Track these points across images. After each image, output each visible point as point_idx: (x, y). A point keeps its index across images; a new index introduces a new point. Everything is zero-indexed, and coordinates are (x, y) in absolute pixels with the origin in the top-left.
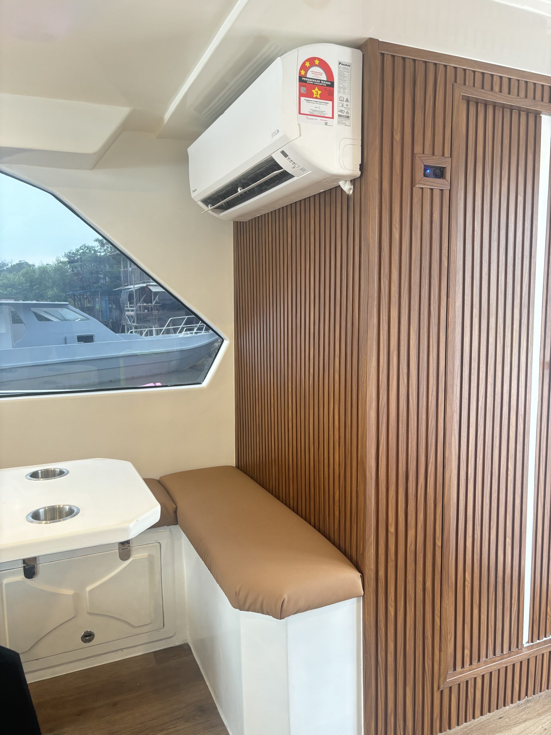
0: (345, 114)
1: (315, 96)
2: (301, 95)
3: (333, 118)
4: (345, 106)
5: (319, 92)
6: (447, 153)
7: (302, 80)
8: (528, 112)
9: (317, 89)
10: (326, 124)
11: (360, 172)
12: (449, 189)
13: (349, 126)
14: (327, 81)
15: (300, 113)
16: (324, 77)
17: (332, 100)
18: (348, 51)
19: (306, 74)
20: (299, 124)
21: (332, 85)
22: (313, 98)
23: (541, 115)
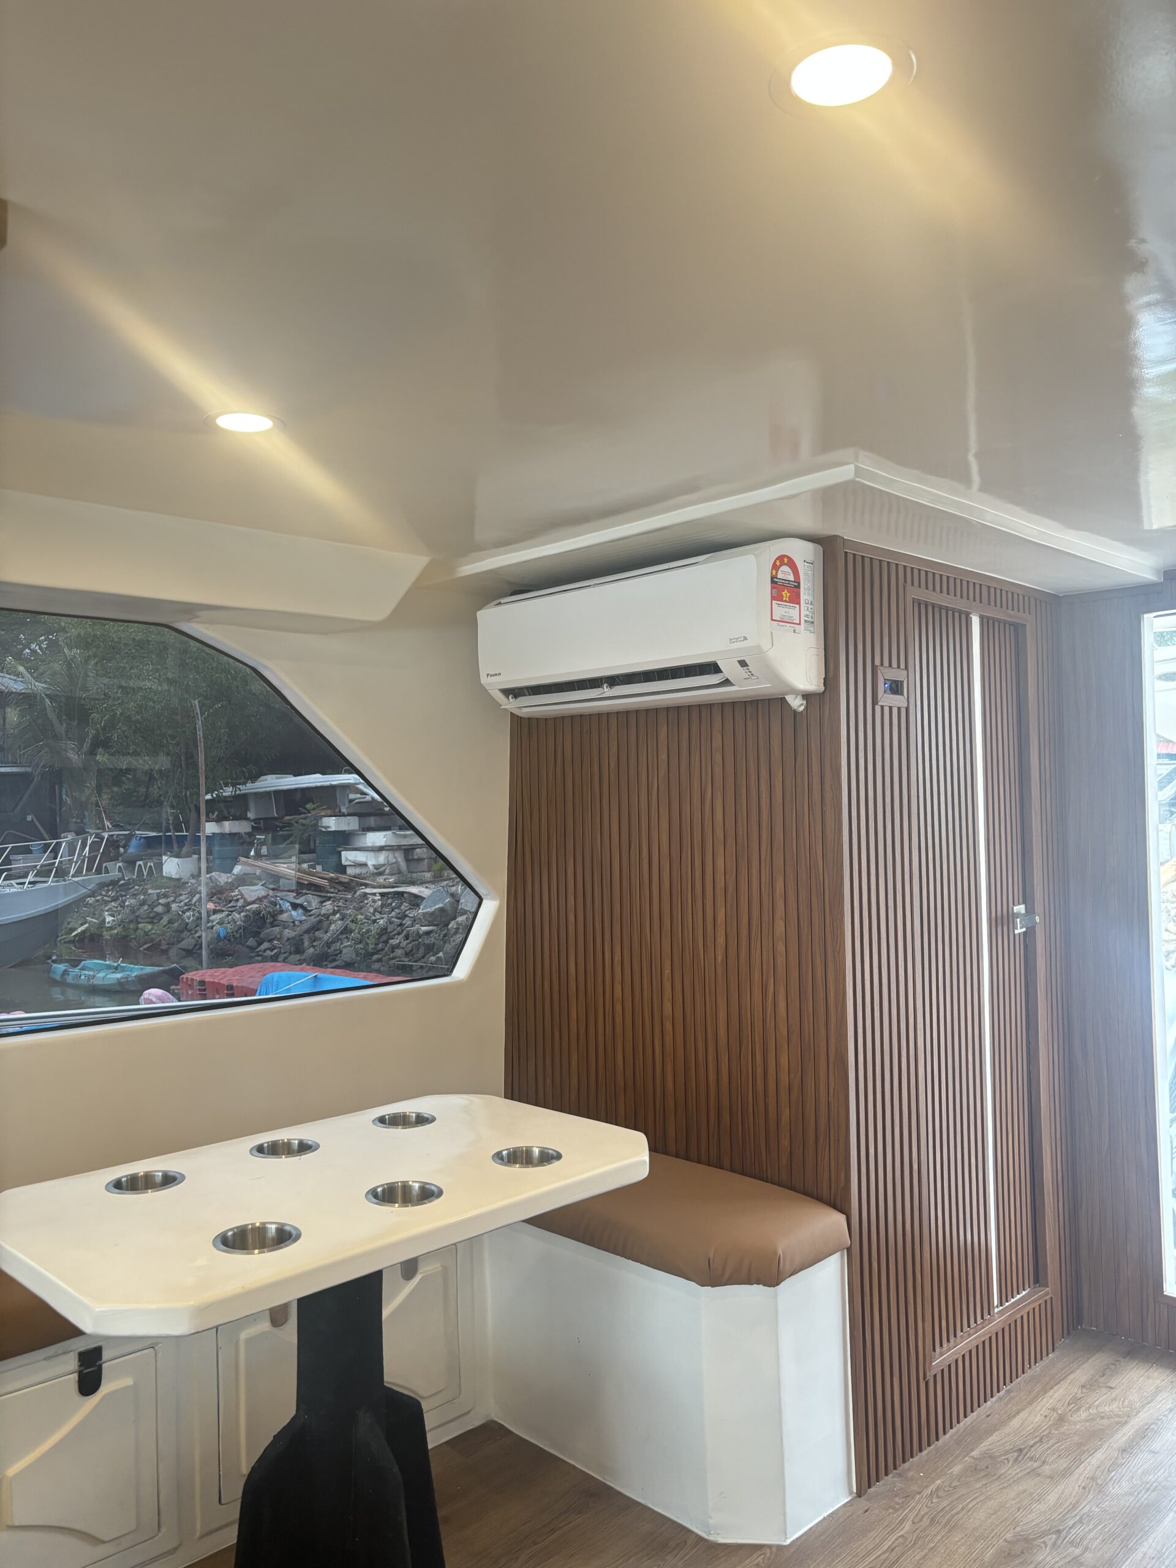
0: (810, 619)
1: (784, 599)
2: (773, 598)
3: (800, 624)
4: (810, 610)
5: (788, 594)
6: (902, 666)
7: (774, 580)
8: (960, 612)
9: (786, 591)
10: (794, 631)
11: (824, 688)
12: (906, 706)
13: (814, 633)
14: (794, 582)
15: (772, 620)
16: (791, 578)
17: (799, 603)
18: (810, 546)
19: (777, 573)
20: (771, 632)
21: (798, 587)
22: (783, 601)
23: (971, 616)
